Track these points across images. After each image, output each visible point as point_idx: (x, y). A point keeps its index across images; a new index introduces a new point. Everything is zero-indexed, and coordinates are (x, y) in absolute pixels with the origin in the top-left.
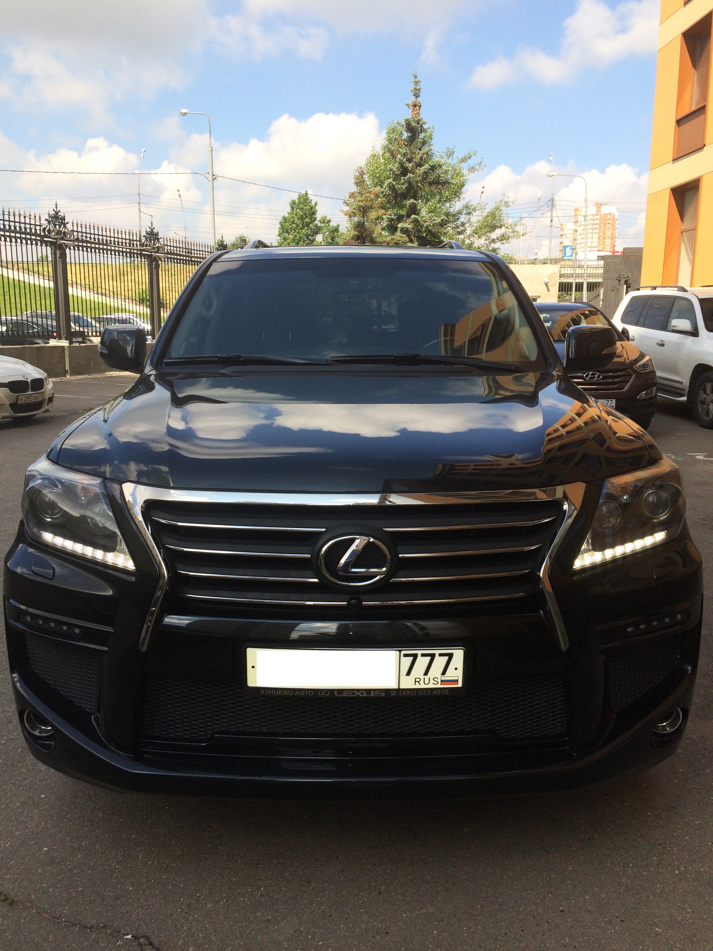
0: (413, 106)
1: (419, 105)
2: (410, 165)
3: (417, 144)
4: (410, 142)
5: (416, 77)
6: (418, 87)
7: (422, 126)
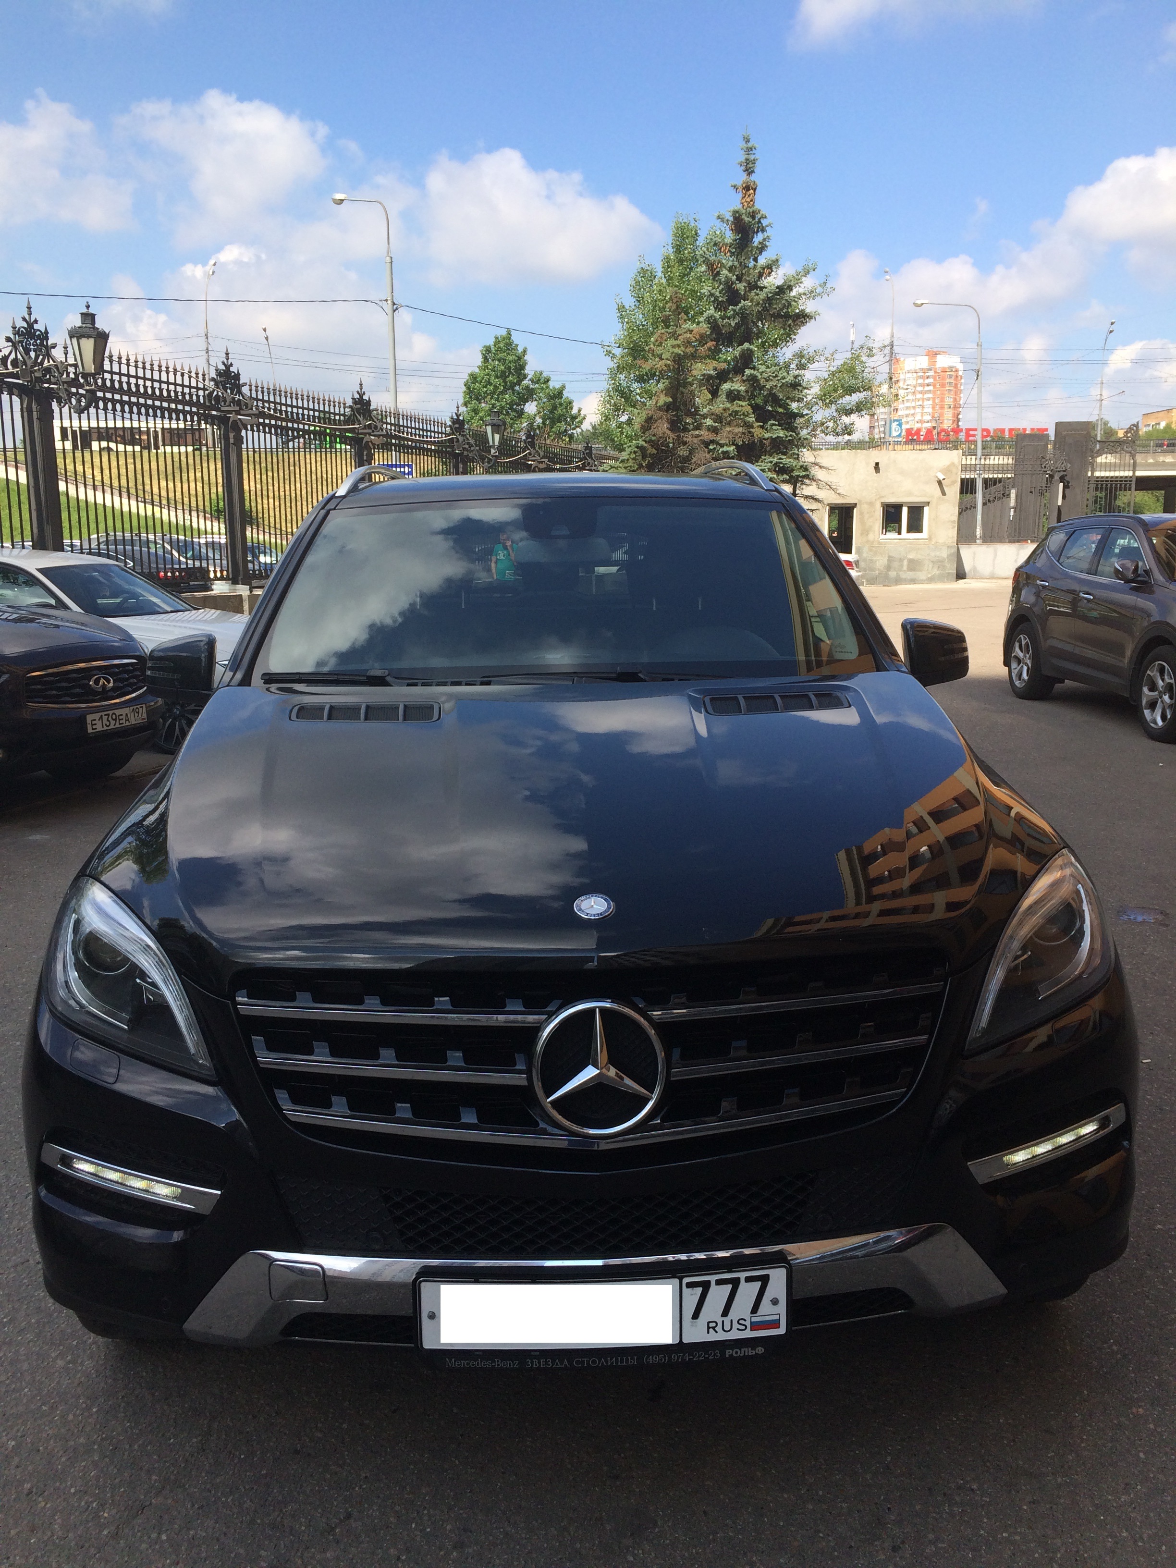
0: (744, 189)
1: (754, 187)
2: (741, 287)
3: (752, 250)
4: (738, 248)
5: (748, 141)
6: (752, 157)
7: (759, 222)
